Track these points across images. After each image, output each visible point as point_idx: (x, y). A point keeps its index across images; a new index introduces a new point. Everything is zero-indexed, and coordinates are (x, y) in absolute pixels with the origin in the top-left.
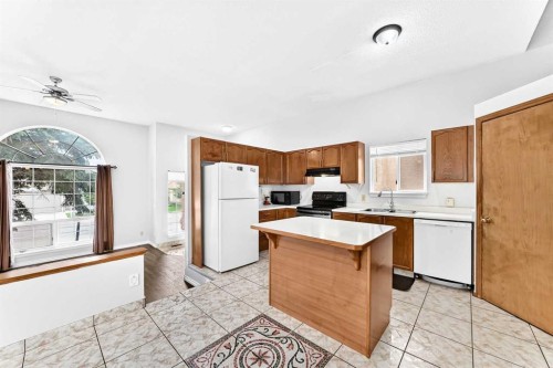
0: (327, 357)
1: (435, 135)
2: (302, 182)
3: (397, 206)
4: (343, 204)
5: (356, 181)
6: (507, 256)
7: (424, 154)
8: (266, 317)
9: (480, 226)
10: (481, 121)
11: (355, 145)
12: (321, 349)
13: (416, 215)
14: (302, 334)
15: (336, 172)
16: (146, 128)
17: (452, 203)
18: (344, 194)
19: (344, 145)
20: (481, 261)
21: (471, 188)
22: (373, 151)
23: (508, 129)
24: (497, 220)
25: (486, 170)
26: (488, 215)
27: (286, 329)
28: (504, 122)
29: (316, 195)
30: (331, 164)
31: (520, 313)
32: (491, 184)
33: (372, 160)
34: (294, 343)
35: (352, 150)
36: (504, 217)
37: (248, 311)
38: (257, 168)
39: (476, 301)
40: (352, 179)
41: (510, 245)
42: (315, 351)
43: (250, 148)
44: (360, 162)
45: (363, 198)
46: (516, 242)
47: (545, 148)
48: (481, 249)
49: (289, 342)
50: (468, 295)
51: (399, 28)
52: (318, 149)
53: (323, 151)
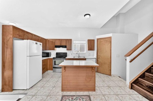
0: (89, 96)
2: (54, 49)
3: (80, 56)
7: (85, 44)
8: (65, 96)
10: (98, 39)
12: (86, 96)
14: (79, 94)
15: (65, 47)
18: (67, 53)
19: (68, 40)
24: (100, 58)
27: (74, 96)
30: (64, 44)
32: (99, 51)
33: (74, 44)
34: (80, 98)
35: (70, 41)
36: (101, 57)
37: (57, 97)
38: (41, 44)
40: (70, 49)
42: (86, 97)
45: (72, 54)
46: (103, 61)
47: (107, 45)
49: (78, 99)
51: (90, 15)
52: (59, 40)
53: (61, 40)
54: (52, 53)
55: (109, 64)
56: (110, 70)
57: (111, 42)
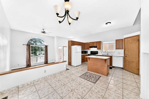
1: (116, 40)
2: (89, 49)
3: (109, 54)
4: (97, 53)
5: (100, 49)
6: (129, 62)
7: (114, 44)
9: (125, 57)
10: (125, 39)
11: (100, 42)
13: (113, 55)
15: (96, 47)
16: (53, 37)
17: (119, 53)
18: (97, 52)
19: (98, 42)
20: (125, 63)
21: (123, 50)
22: (104, 43)
23: (129, 40)
24: (127, 56)
25: (126, 47)
26: (126, 55)
28: (129, 39)
29: (91, 52)
30: (95, 45)
31: (131, 71)
32: (126, 50)
33: (103, 45)
35: (100, 43)
36: (129, 56)
38: (81, 46)
39: (124, 70)
40: (99, 49)
41: (129, 60)
43: (79, 42)
44: (101, 45)
45: (102, 52)
46: (130, 60)
47: (135, 44)
48: (125, 61)
50: (122, 70)
51: (110, 23)
52: (92, 42)
53: (93, 43)
54: (88, 52)
55: (137, 63)
56: (139, 69)
57: (139, 40)
